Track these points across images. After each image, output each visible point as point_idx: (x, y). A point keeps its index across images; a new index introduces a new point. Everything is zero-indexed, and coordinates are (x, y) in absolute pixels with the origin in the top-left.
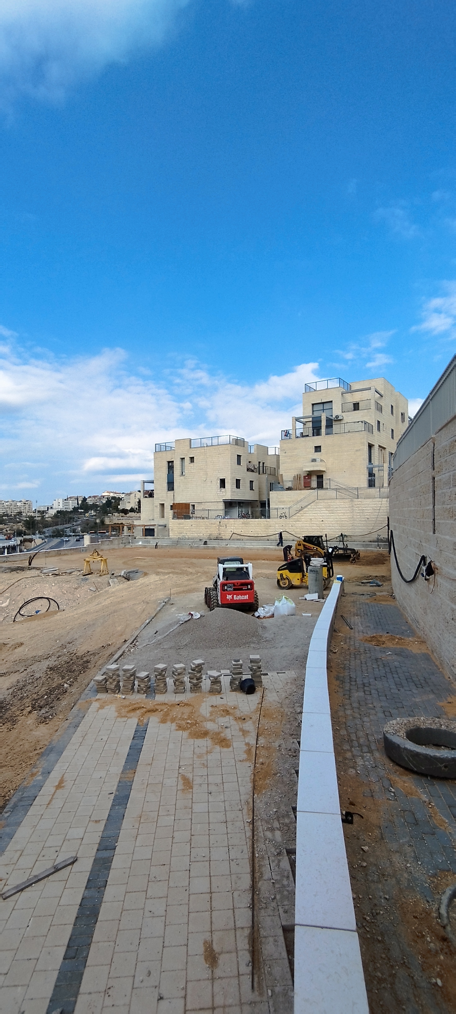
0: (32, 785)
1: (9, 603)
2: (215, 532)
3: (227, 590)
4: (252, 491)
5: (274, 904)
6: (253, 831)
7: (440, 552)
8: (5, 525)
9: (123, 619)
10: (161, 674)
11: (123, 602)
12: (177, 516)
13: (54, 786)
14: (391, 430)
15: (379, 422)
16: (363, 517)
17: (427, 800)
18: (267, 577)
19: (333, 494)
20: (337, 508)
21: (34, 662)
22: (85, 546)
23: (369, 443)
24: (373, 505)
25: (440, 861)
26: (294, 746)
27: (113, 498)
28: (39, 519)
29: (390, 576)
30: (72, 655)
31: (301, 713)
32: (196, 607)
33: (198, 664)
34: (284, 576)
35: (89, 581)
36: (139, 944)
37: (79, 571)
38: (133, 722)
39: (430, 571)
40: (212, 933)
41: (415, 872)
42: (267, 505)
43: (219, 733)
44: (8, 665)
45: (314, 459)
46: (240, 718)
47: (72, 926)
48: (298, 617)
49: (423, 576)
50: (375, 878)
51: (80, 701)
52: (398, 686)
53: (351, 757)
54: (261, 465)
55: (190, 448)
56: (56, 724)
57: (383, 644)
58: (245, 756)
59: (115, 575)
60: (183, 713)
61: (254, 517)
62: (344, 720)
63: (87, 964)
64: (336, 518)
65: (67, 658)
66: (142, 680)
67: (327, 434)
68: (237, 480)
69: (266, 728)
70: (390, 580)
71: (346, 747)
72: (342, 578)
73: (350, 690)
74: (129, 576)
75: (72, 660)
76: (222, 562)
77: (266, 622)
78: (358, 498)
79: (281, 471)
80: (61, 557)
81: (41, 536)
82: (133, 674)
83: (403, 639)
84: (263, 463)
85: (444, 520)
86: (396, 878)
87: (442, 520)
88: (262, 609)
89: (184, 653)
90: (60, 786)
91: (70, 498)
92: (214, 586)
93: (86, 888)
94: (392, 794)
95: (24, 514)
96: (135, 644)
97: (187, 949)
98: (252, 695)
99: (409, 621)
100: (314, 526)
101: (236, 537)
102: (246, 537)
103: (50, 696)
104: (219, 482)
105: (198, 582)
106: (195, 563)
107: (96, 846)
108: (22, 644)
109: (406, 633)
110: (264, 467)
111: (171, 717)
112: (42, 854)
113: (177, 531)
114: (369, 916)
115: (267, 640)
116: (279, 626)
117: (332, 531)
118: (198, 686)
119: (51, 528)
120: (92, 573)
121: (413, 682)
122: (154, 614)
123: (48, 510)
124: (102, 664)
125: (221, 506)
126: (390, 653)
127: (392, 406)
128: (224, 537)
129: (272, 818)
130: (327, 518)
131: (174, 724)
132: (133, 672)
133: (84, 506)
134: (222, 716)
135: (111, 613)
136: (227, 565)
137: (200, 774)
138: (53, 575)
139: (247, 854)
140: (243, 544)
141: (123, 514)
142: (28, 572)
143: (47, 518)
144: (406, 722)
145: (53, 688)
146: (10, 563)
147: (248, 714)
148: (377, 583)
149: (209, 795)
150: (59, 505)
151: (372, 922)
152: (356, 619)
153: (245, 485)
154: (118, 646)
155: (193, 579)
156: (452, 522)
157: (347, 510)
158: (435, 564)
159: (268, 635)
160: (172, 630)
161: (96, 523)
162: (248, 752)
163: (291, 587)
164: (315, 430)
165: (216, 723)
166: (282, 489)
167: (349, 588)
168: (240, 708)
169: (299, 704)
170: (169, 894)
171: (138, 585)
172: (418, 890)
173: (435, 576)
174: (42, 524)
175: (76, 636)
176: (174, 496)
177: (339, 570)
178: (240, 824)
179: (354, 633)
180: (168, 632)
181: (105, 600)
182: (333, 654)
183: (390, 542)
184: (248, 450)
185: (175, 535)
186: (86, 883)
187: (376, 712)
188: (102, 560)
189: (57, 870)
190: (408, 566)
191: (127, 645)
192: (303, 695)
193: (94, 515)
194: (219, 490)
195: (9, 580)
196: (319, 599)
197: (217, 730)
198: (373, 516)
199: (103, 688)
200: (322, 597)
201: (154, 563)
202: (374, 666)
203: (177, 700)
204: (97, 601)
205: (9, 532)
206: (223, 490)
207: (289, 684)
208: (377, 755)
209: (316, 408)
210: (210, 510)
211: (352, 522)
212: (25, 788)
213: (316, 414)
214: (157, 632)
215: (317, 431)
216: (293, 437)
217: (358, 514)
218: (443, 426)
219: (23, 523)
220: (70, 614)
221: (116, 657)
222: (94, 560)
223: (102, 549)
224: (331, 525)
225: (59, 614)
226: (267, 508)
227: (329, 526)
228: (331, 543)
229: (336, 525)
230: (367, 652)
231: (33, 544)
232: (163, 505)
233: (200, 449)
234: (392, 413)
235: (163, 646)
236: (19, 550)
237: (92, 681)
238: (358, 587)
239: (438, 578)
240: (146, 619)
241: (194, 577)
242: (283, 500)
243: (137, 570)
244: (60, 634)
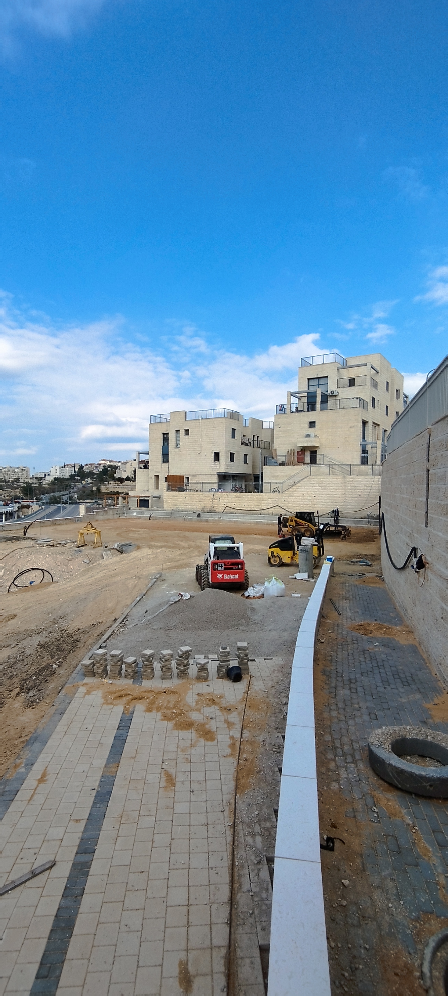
0: (14, 778)
1: (4, 573)
2: (208, 505)
3: (217, 569)
4: (246, 465)
5: (251, 920)
6: (234, 835)
7: (432, 547)
9: (115, 594)
10: (149, 659)
11: (116, 575)
12: (171, 488)
13: (36, 780)
14: (385, 407)
15: (374, 399)
16: (355, 493)
17: (411, 823)
18: (258, 553)
19: (326, 470)
20: (329, 484)
21: (26, 636)
22: (80, 516)
23: (363, 420)
24: (365, 482)
25: (424, 901)
26: (278, 741)
27: (110, 466)
28: (37, 485)
29: (380, 556)
30: (63, 632)
31: (287, 704)
32: (186, 584)
33: (185, 651)
34: (275, 554)
35: (83, 553)
36: (113, 963)
37: (73, 542)
38: (119, 710)
39: (421, 565)
40: (187, 952)
41: (397, 914)
42: (260, 480)
43: (203, 725)
45: (308, 435)
46: (225, 708)
47: (46, 940)
48: (287, 598)
49: (413, 568)
50: (355, 922)
51: (67, 685)
52: (384, 683)
53: (335, 769)
54: (256, 438)
55: (185, 420)
56: (42, 709)
57: (371, 633)
58: (229, 751)
59: (108, 547)
60: (169, 702)
61: (247, 491)
62: (329, 724)
63: (59, 984)
64: (328, 494)
65: (58, 634)
66: (129, 665)
67: (321, 410)
68: (231, 453)
69: (251, 720)
70: (379, 559)
71: (330, 756)
72: (332, 558)
73: (336, 687)
74: (122, 548)
75: (62, 637)
76: (213, 541)
77: (257, 604)
78: (350, 475)
79: (275, 446)
80: (55, 527)
81: (37, 503)
82: (121, 660)
83: (391, 628)
84: (258, 437)
85: (437, 515)
86: (377, 922)
87: (435, 515)
88: (252, 588)
90: (42, 780)
91: (67, 465)
92: (205, 563)
93: (63, 896)
94: (376, 815)
95: (22, 481)
96: (124, 623)
97: (162, 969)
98: (238, 683)
99: (397, 606)
100: (306, 502)
101: (229, 511)
102: (239, 511)
103: (38, 678)
104: (213, 455)
105: (190, 557)
106: (187, 537)
107: (75, 850)
108: (15, 616)
109: (394, 621)
110: (259, 441)
111: (157, 705)
112: (20, 856)
113: (171, 503)
114: (347, 971)
115: (256, 622)
116: (268, 607)
117: (324, 506)
118: (185, 672)
119: (48, 495)
120: (86, 545)
121: (400, 679)
122: (145, 591)
123: (45, 477)
124: (91, 644)
125: (215, 479)
126: (377, 644)
127: (387, 383)
128: (217, 510)
129: (253, 821)
130: (319, 494)
131: (159, 713)
132: (119, 658)
133: (81, 473)
134: (208, 705)
135: (104, 587)
136: (219, 544)
137: (183, 770)
138: (47, 546)
139: (226, 863)
140: (236, 518)
141: (119, 482)
142: (23, 542)
143: (45, 484)
144: (391, 731)
145: (42, 668)
146: (5, 532)
147: (234, 703)
148: (366, 562)
149: (192, 793)
150: (55, 472)
151: (351, 980)
152: (345, 604)
153: (239, 458)
154: (108, 625)
155: (185, 554)
157: (339, 486)
158: (425, 558)
159: (257, 617)
160: (162, 610)
161: (92, 491)
162: (232, 746)
163: (282, 565)
164: (310, 405)
165: (202, 714)
166: (276, 464)
167: (340, 568)
168: (226, 697)
169: (286, 695)
170: (146, 906)
171: (130, 558)
172: (399, 938)
173: (425, 570)
174: (39, 490)
175: (68, 611)
176: (168, 468)
177: (328, 545)
178: (221, 827)
179: (342, 619)
180: (158, 613)
181: (98, 573)
182: (321, 644)
183: (381, 520)
184: (243, 423)
185: (168, 507)
186: (63, 890)
187: (362, 714)
188: (95, 532)
189: (34, 875)
190: (398, 553)
191: (117, 624)
192: (290, 684)
193: (91, 483)
194: (213, 463)
196: (308, 578)
197: (202, 721)
198: (365, 493)
199: (90, 672)
200: (312, 576)
201: (147, 535)
202: (360, 659)
203: (163, 686)
204: (90, 574)
205: (7, 498)
206: (217, 463)
207: (276, 672)
208: (361, 766)
209: (312, 383)
210: (204, 483)
211: (344, 499)
212: (8, 780)
213: (312, 389)
214: (147, 611)
215: (312, 406)
216: (288, 411)
217: (350, 491)
218: (440, 418)
219: (20, 490)
220: (64, 586)
221: (105, 637)
222: (88, 532)
223: (97, 520)
224: (323, 501)
225: (52, 585)
226: (260, 482)
227: (321, 502)
228: (322, 519)
229: (328, 501)
230: (354, 642)
231: (30, 511)
232: (157, 477)
233: (195, 421)
234: (387, 390)
235: (153, 626)
236: (16, 517)
237: (80, 664)
238: (348, 566)
239: (429, 573)
240: (137, 596)
241: (187, 551)
242: (276, 474)
243: (131, 543)
244: (52, 607)
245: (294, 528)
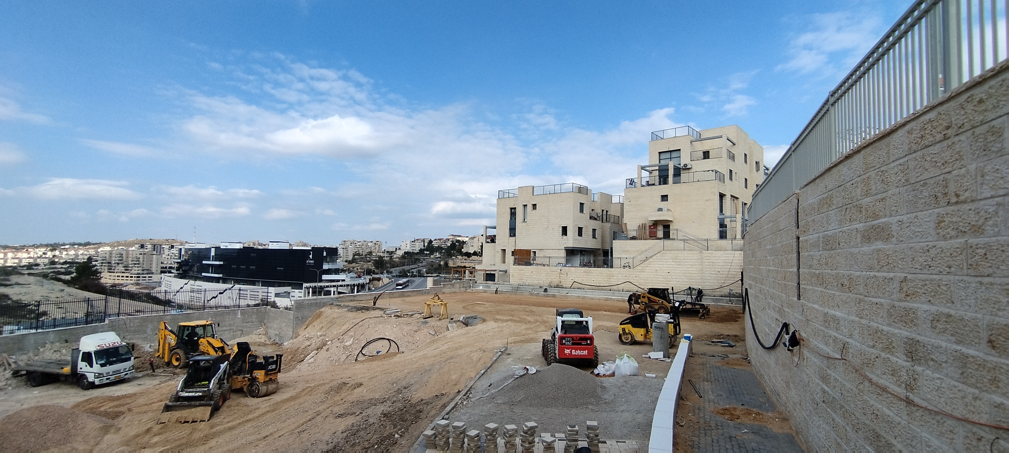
1: (353, 343)
2: (556, 281)
3: (565, 344)
4: (594, 239)
7: (807, 321)
8: (356, 263)
9: (459, 366)
10: (493, 433)
11: (461, 348)
12: (518, 262)
14: (744, 180)
15: (731, 171)
16: (713, 270)
18: (609, 330)
19: (680, 245)
20: (684, 259)
21: (370, 405)
22: (428, 289)
23: (719, 193)
24: (725, 258)
27: (458, 241)
28: (388, 259)
29: (744, 336)
30: (407, 402)
32: (532, 359)
33: (531, 427)
34: (627, 331)
35: (429, 325)
37: (420, 314)
39: (795, 341)
42: (610, 255)
44: (345, 406)
45: (660, 208)
48: (641, 378)
49: (786, 346)
54: (605, 213)
55: (533, 195)
57: (737, 419)
59: (454, 320)
61: (596, 266)
64: (683, 271)
65: (401, 405)
66: (471, 438)
67: (674, 183)
68: (579, 228)
70: (744, 340)
72: (690, 337)
74: (467, 321)
75: (405, 408)
76: (561, 314)
77: (607, 382)
78: (708, 250)
79: (625, 220)
80: (404, 298)
81: (388, 275)
82: (463, 432)
83: (762, 414)
84: (607, 211)
85: (812, 286)
87: (809, 285)
88: (602, 366)
89: (518, 410)
91: (417, 240)
92: (552, 338)
95: (374, 254)
96: (468, 396)
99: (766, 392)
100: (659, 278)
101: (576, 286)
102: (586, 286)
103: (380, 447)
104: (561, 229)
105: (536, 332)
106: (534, 311)
108: (361, 384)
109: (765, 406)
110: (608, 216)
113: (518, 278)
115: (606, 402)
116: (619, 386)
117: (679, 283)
119: (398, 268)
120: (432, 316)
122: (490, 365)
123: (396, 251)
125: (563, 254)
126: (746, 431)
127: (745, 155)
128: (564, 286)
130: (673, 270)
132: (462, 430)
133: (430, 248)
135: (448, 360)
136: (567, 318)
138: (395, 316)
140: (584, 293)
141: (466, 257)
142: (372, 312)
143: (395, 258)
145: (384, 437)
146: (356, 302)
148: (729, 343)
150: (406, 247)
152: (707, 386)
153: (587, 233)
154: (451, 396)
155: (531, 328)
156: (821, 289)
157: (695, 262)
158: (799, 334)
159: (607, 397)
160: (507, 384)
161: (440, 265)
163: (634, 343)
164: (661, 179)
166: (626, 238)
167: (699, 348)
171: (475, 331)
173: (800, 348)
174: (390, 264)
175: (412, 381)
176: (515, 242)
177: (685, 324)
179: (704, 403)
180: (503, 386)
181: (443, 345)
182: (680, 427)
183: (744, 298)
184: (591, 198)
185: (515, 282)
188: (442, 304)
190: (766, 331)
191: (461, 397)
193: (440, 258)
194: (561, 238)
195: (354, 319)
196: (664, 358)
198: (725, 270)
199: (432, 444)
200: (667, 356)
201: (493, 309)
202: (727, 446)
204: (435, 346)
205: (359, 270)
206: (565, 237)
209: (663, 156)
210: (551, 257)
211: (700, 275)
213: (663, 162)
214: (491, 384)
215: (663, 180)
216: (638, 185)
217: (708, 267)
218: (810, 180)
219: (373, 263)
220: (409, 357)
221: (448, 408)
222: (434, 303)
223: (444, 293)
224: (678, 277)
225: (398, 356)
226: (610, 257)
227: (676, 278)
228: (677, 297)
229: (684, 278)
230: (718, 427)
231: (380, 284)
232: (504, 251)
233: (542, 196)
234: (746, 162)
235: (497, 400)
236: (367, 289)
237: (422, 435)
238: (708, 347)
239: (806, 353)
240: (481, 369)
241: (533, 326)
242: (626, 249)
243: (476, 316)
244: (397, 377)
245: (647, 306)
